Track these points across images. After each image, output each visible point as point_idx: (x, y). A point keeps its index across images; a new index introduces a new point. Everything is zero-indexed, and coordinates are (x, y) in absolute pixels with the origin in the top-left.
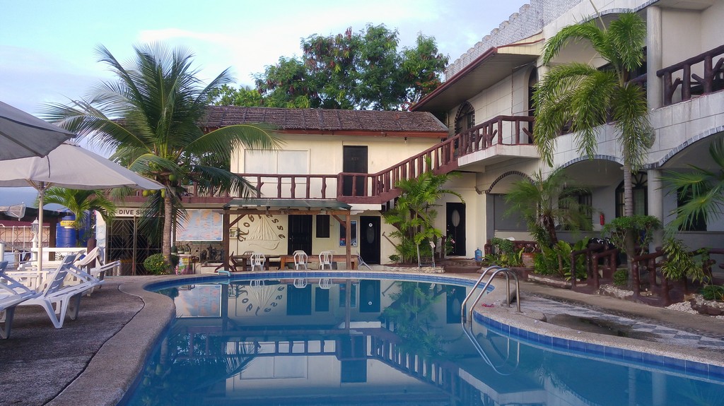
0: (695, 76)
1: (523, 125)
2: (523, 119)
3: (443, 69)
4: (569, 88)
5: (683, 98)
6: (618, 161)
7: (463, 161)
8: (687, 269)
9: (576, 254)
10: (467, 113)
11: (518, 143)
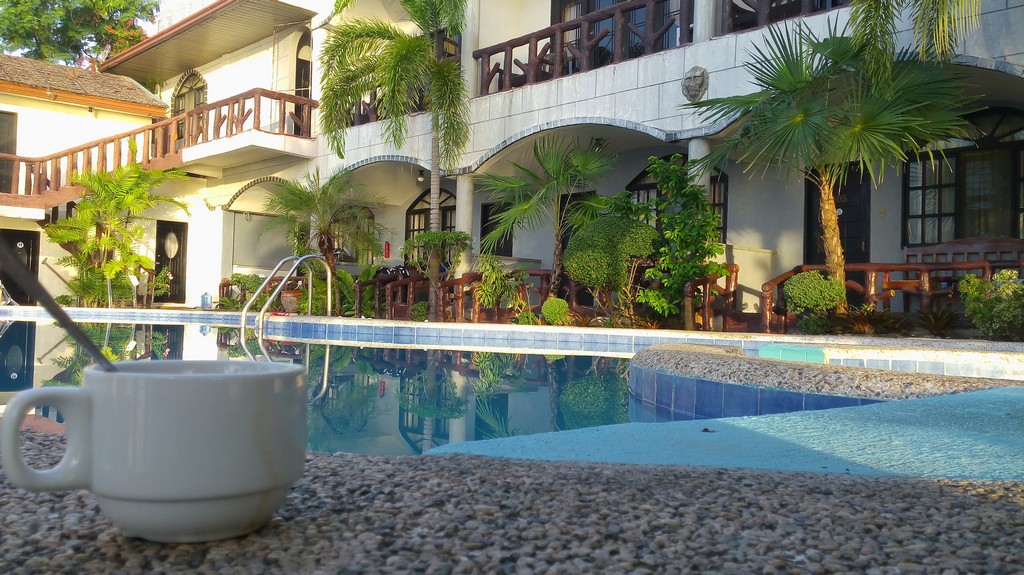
0: (517, 63)
1: (290, 107)
2: (289, 98)
3: (152, 17)
6: (422, 164)
7: (190, 154)
9: (362, 285)
11: (282, 133)
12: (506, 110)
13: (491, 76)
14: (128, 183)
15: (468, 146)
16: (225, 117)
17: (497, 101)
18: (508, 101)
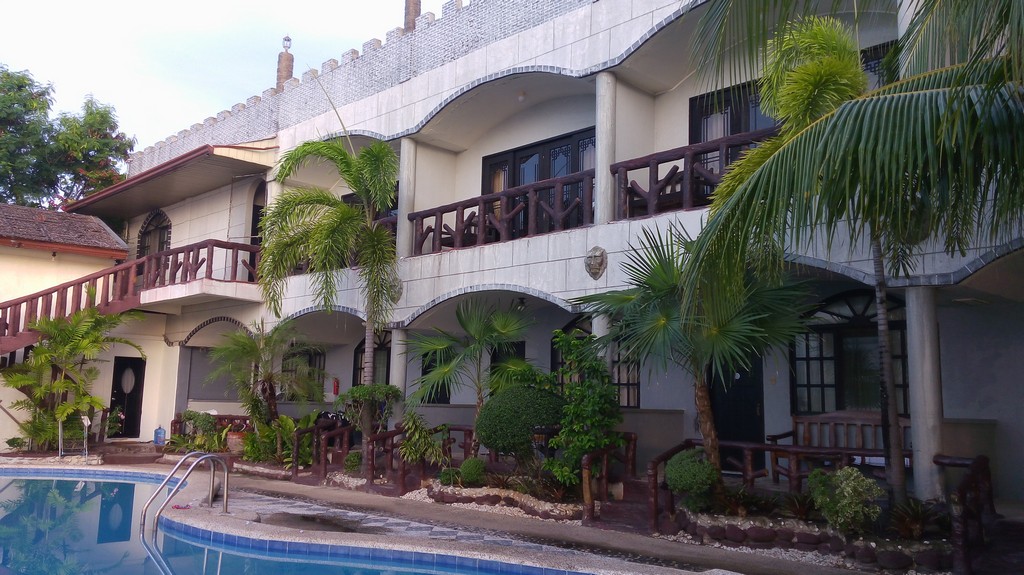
0: (446, 227)
1: (243, 255)
2: (243, 247)
3: (126, 156)
4: (308, 219)
5: (435, 249)
6: (361, 315)
7: (148, 297)
8: (426, 450)
9: (300, 433)
10: (158, 227)
11: (234, 279)
12: (436, 271)
13: (424, 236)
14: (84, 328)
15: (401, 303)
16: (181, 264)
17: (428, 262)
18: (437, 263)
